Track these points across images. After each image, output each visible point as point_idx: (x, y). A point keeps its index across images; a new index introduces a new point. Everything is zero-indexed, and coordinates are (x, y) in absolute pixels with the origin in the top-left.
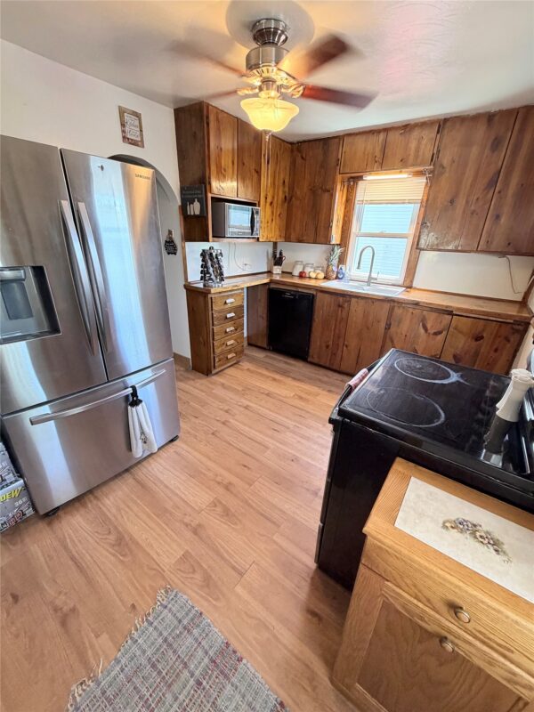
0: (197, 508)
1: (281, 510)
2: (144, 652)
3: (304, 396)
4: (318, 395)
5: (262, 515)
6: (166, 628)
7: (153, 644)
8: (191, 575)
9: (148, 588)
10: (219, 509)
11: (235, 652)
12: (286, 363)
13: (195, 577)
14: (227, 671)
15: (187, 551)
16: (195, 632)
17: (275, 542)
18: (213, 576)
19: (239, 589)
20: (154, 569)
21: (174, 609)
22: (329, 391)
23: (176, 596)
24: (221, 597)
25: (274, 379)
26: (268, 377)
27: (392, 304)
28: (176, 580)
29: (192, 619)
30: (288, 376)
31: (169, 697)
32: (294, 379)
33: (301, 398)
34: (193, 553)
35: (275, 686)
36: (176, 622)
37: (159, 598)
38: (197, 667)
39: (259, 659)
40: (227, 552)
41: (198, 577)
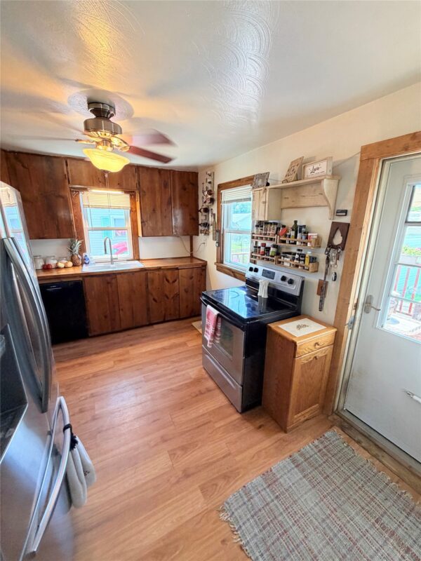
0: (168, 469)
1: (202, 416)
2: (256, 535)
3: (121, 358)
4: (128, 352)
5: (198, 427)
6: (246, 515)
7: (252, 527)
8: (218, 487)
9: (214, 526)
10: (179, 453)
11: (267, 472)
12: (69, 348)
13: (220, 484)
14: (274, 479)
15: (199, 486)
16: (253, 493)
17: (219, 428)
18: (224, 472)
19: (238, 458)
20: (201, 519)
21: (236, 507)
22: (131, 345)
23: (228, 503)
24: (238, 471)
25: (81, 364)
26: (73, 366)
27: (145, 272)
28: (217, 500)
29: (246, 494)
30: (91, 355)
31: (280, 518)
32: (96, 353)
33: (121, 361)
34: (202, 482)
35: (283, 457)
36: (244, 507)
37: (226, 518)
38: (270, 497)
39: (272, 460)
40: (212, 458)
41: (221, 483)
